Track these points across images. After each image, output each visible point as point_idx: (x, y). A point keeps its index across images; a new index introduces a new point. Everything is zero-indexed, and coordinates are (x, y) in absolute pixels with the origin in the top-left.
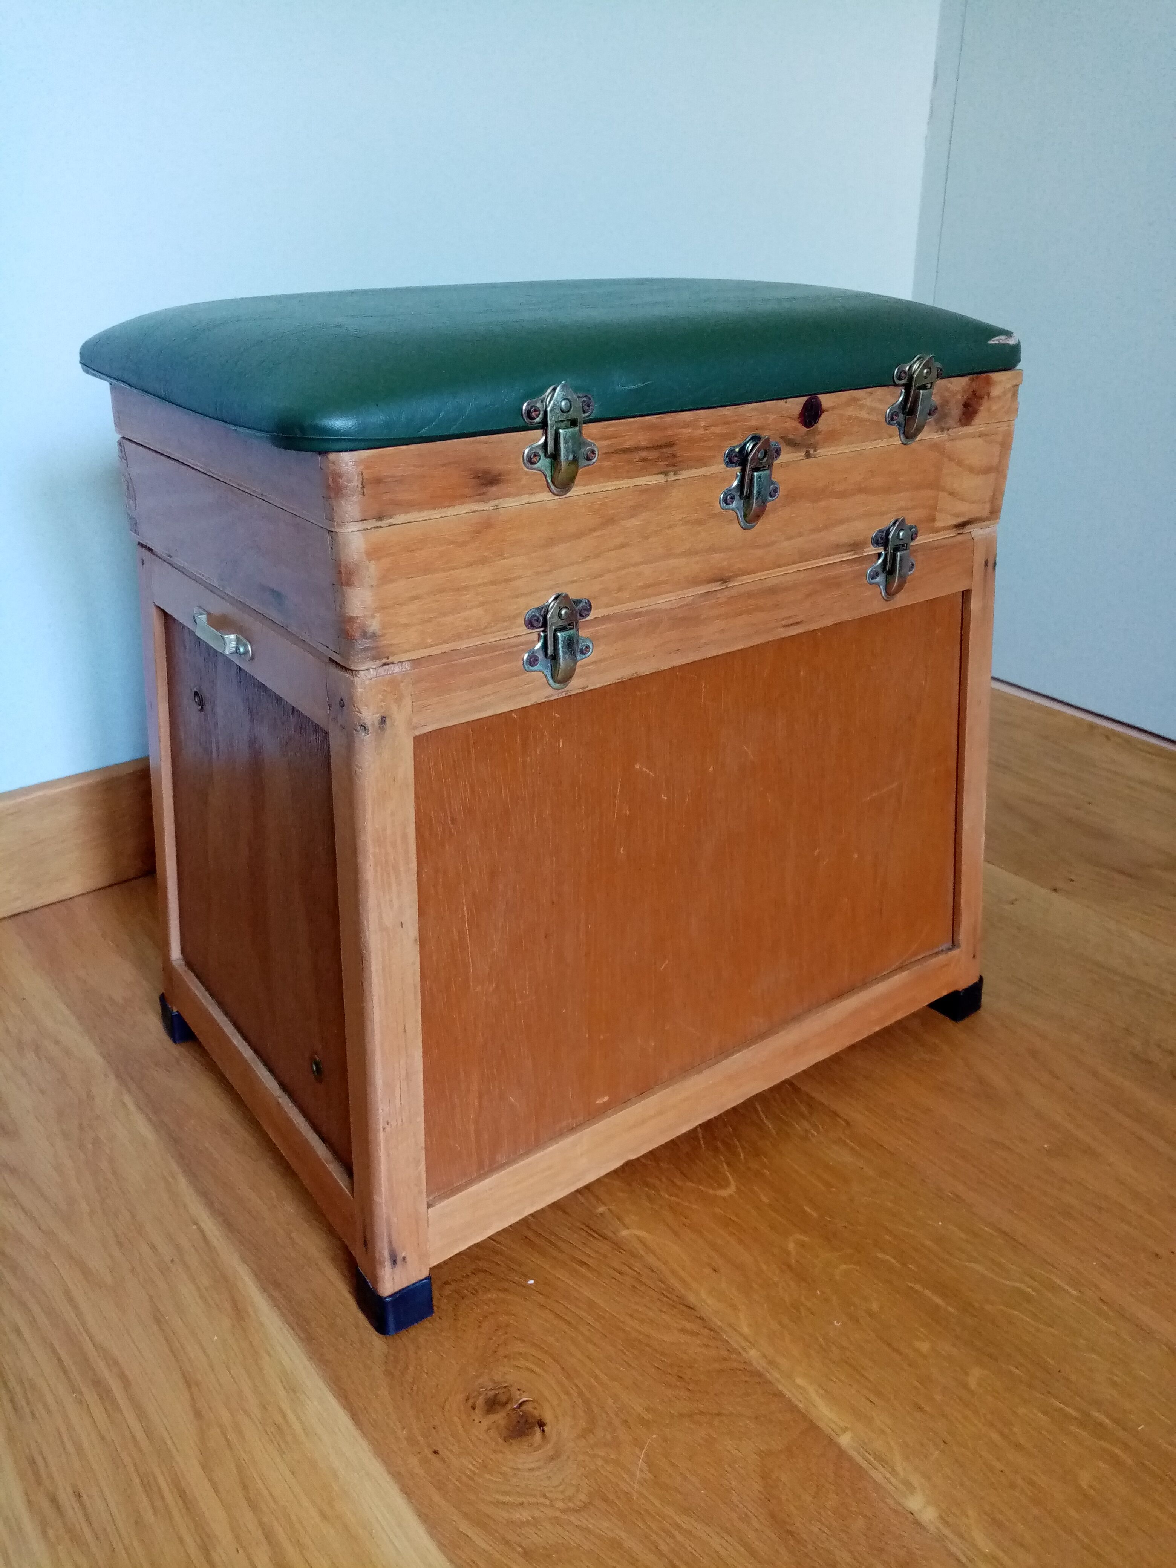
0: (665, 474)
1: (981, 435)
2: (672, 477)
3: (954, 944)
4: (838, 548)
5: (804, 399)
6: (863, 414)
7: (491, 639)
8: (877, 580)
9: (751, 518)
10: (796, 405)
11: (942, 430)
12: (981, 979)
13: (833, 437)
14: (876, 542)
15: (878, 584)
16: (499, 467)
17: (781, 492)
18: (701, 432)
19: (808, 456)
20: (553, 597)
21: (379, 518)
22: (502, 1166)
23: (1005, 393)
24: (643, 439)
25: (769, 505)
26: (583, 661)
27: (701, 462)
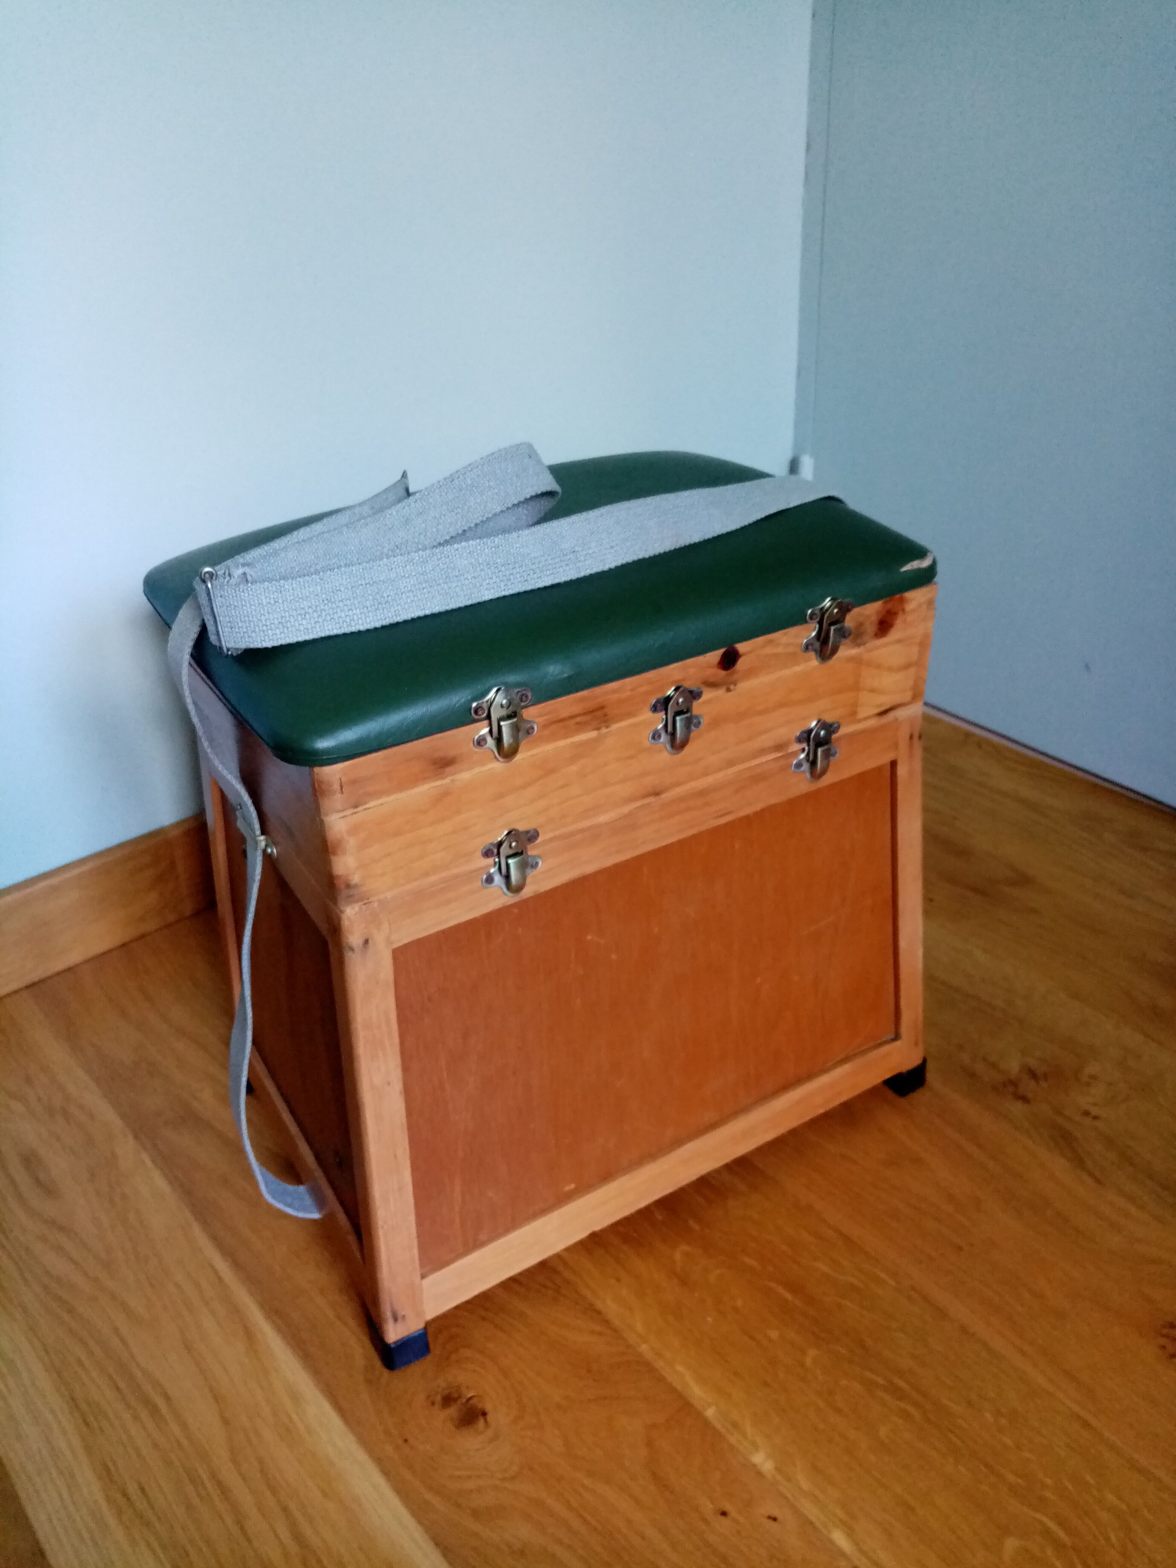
0: (598, 729)
1: (899, 641)
2: (604, 730)
3: (897, 1037)
4: (762, 752)
5: (721, 651)
6: (780, 650)
7: (455, 871)
8: (802, 769)
9: (677, 745)
10: (715, 656)
11: (859, 645)
12: (925, 1061)
13: (751, 672)
14: (799, 740)
15: (804, 772)
16: (451, 753)
17: (704, 721)
18: (628, 693)
19: (729, 690)
20: (506, 832)
21: (356, 806)
22: (482, 1244)
23: (920, 606)
24: (576, 709)
25: (692, 735)
26: (531, 874)
27: (629, 715)
